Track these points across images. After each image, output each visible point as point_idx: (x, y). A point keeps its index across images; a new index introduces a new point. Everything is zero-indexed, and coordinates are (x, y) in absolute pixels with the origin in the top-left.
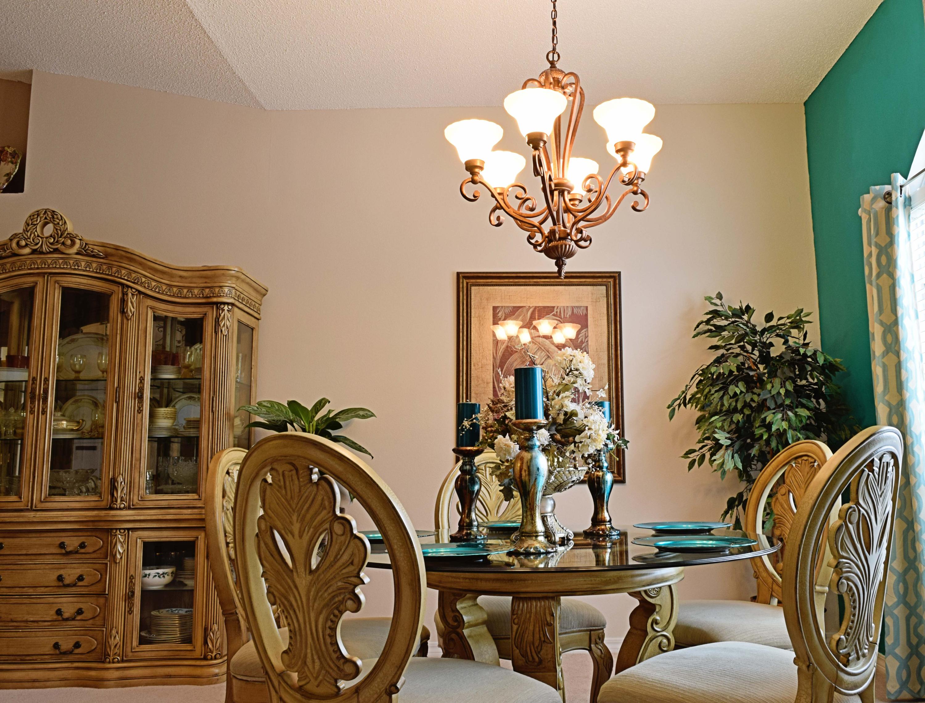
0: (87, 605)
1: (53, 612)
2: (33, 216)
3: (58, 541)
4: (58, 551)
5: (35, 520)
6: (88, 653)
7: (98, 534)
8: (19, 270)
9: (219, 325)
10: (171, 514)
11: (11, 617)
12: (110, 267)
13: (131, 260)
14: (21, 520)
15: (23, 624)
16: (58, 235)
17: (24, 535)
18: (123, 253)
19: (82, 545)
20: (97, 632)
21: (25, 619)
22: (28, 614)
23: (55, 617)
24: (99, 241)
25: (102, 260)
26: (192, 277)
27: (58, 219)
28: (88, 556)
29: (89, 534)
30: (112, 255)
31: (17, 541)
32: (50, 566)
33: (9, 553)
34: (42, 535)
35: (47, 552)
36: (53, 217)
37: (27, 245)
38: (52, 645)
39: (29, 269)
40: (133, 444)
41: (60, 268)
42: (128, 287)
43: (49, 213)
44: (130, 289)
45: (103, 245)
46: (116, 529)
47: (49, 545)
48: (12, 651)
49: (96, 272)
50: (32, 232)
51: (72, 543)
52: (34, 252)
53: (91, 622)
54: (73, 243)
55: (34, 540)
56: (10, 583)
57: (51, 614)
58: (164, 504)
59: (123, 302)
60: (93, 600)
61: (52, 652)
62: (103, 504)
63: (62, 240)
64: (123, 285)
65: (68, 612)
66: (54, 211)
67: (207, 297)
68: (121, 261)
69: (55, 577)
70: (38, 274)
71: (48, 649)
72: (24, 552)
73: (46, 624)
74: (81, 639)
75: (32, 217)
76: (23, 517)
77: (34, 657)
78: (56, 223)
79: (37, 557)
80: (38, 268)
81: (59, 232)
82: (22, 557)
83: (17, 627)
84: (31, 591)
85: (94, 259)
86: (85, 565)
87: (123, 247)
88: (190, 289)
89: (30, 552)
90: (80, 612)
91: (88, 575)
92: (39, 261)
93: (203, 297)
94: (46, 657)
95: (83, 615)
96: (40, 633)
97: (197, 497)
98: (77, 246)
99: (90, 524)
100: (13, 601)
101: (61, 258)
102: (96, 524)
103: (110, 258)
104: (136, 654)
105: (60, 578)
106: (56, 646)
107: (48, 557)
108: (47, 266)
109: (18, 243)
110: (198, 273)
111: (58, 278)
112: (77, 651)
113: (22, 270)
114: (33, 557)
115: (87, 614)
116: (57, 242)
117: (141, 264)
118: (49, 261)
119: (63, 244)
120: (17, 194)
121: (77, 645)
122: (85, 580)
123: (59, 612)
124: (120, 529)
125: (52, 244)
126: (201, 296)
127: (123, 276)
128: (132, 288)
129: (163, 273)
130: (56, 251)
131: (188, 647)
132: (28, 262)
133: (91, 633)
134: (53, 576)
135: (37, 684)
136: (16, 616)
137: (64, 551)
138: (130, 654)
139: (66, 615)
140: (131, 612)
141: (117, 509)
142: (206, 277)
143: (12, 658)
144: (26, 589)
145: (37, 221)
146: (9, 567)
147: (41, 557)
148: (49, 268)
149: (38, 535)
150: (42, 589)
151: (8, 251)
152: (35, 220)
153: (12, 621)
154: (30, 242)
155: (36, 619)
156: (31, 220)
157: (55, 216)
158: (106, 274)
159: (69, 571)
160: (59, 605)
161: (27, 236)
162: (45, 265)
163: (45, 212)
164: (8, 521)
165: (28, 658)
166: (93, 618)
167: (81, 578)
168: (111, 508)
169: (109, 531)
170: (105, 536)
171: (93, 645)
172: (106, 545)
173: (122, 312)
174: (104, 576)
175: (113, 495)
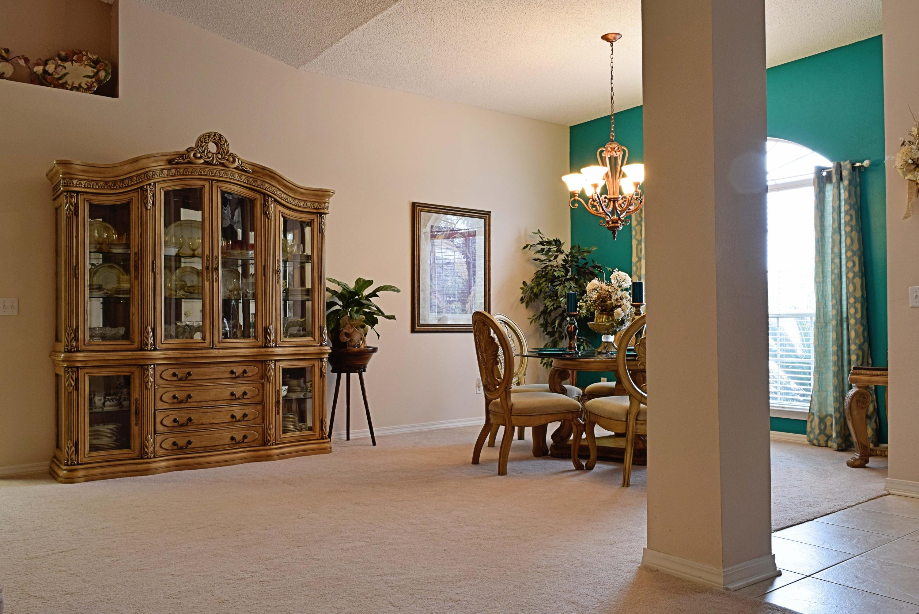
0: (251, 411)
1: (229, 416)
2: (206, 136)
3: (229, 369)
4: (230, 376)
5: (220, 355)
6: (253, 441)
7: (254, 364)
8: (191, 175)
9: (322, 228)
10: (302, 350)
11: (201, 421)
12: (255, 180)
13: (273, 178)
14: (207, 355)
15: (209, 426)
16: (224, 152)
17: (206, 366)
18: (268, 173)
19: (245, 372)
20: (258, 427)
21: (211, 422)
22: (213, 418)
23: (231, 420)
24: (251, 161)
25: (249, 175)
26: (308, 194)
27: (223, 140)
28: (248, 379)
29: (247, 364)
30: (258, 172)
31: (202, 370)
32: (225, 386)
33: (196, 378)
34: (218, 366)
35: (223, 377)
36: (220, 139)
37: (201, 157)
38: (230, 438)
39: (199, 175)
40: (276, 304)
41: (223, 177)
42: (269, 196)
43: (217, 135)
44: (270, 198)
45: (253, 165)
46: (270, 360)
47: (223, 372)
48: (203, 444)
49: (245, 183)
50: (205, 148)
51: (238, 370)
52: (206, 163)
53: (252, 421)
54: (234, 161)
55: (214, 369)
56: (199, 399)
57: (228, 418)
58: (294, 344)
59: (265, 206)
60: (253, 407)
61: (230, 443)
62: (260, 344)
63: (227, 157)
64: (264, 194)
65: (238, 416)
66: (221, 135)
67: (316, 209)
68: (264, 177)
69: (229, 393)
70: (206, 179)
71: (227, 441)
72: (208, 377)
73: (224, 424)
74: (247, 433)
75: (204, 137)
76: (211, 353)
77: (218, 447)
78: (222, 144)
79: (216, 380)
80: (206, 175)
81: (225, 151)
82: (206, 381)
83: (205, 428)
84: (213, 404)
85: (244, 173)
86: (246, 385)
87: (269, 169)
88: (305, 201)
89: (211, 377)
90: (245, 415)
91: (250, 391)
92: (207, 170)
93: (314, 209)
94: (226, 446)
95: (248, 417)
96: (221, 431)
97: (313, 339)
98: (236, 164)
99: (251, 357)
100: (201, 411)
101: (223, 170)
102: (255, 357)
103: (255, 174)
104: (282, 439)
105: (232, 394)
106: (232, 438)
107: (223, 380)
108: (213, 174)
109: (194, 155)
110: (312, 192)
111: (219, 184)
112: (246, 441)
113: (194, 175)
114: (212, 381)
115: (250, 417)
116: (223, 158)
117: (278, 182)
118: (215, 171)
119: (227, 160)
120: (113, 98)
121: (245, 437)
122: (248, 395)
123: (233, 416)
124: (272, 360)
125: (220, 159)
126: (313, 207)
127: (267, 188)
128: (271, 197)
129: (291, 189)
130: (223, 165)
131: (311, 433)
132: (198, 169)
133: (254, 428)
134: (228, 391)
135: (228, 463)
136: (204, 421)
137: (234, 376)
138: (279, 440)
139: (238, 418)
140: (278, 413)
141: (270, 347)
142: (317, 195)
143: (204, 449)
144: (210, 402)
145: (209, 140)
146: (196, 388)
147: (219, 380)
148: (215, 176)
149: (216, 366)
150: (221, 401)
151: (186, 160)
152: (207, 139)
153: (202, 424)
154: (205, 155)
155: (218, 422)
156: (204, 139)
157: (222, 139)
158: (252, 185)
159: (238, 389)
160: (232, 412)
161: (202, 150)
162: (212, 173)
163: (215, 135)
164: (201, 356)
165: (214, 448)
166: (255, 419)
167: (245, 393)
168: (266, 347)
169: (263, 362)
170: (260, 365)
171: (255, 436)
172: (261, 371)
173: (265, 213)
174: (261, 391)
175: (266, 338)
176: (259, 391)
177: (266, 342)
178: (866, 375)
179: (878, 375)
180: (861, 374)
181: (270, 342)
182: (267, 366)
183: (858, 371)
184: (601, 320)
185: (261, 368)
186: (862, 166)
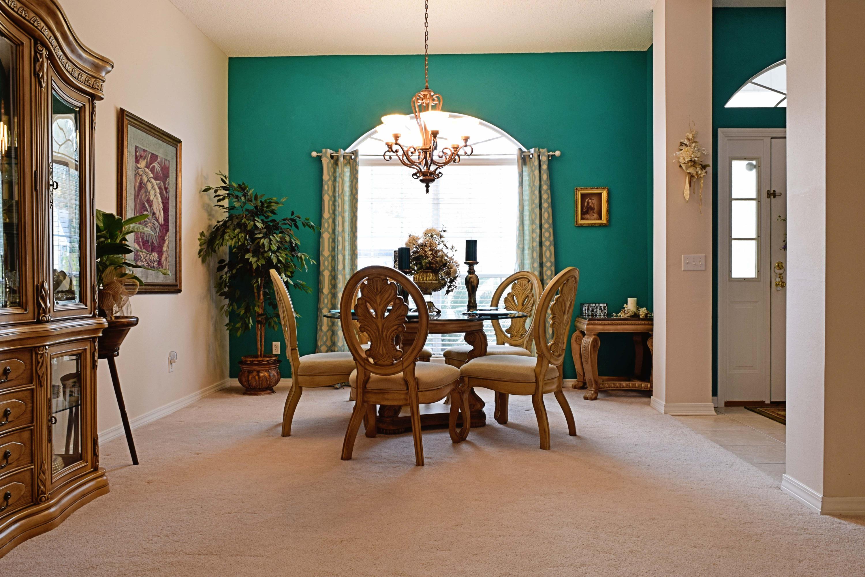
0: (14, 445)
6: (19, 501)
7: (19, 356)
19: (6, 371)
20: (24, 473)
28: (9, 384)
29: (11, 357)
42: (44, 44)
46: (43, 347)
49: (10, 7)
53: (16, 465)
58: (66, 315)
59: (37, 62)
60: (17, 437)
62: (28, 317)
68: (38, 7)
86: (8, 396)
90: (7, 455)
91: (13, 407)
95: (10, 458)
97: (84, 306)
99: (17, 343)
102: (22, 343)
115: (14, 456)
117: (57, 24)
121: (7, 497)
122: (11, 415)
124: (49, 345)
127: (43, 30)
133: (18, 477)
141: (45, 323)
166: (20, 459)
167: (7, 413)
168: (40, 322)
169: (33, 350)
170: (27, 356)
171: (21, 491)
172: (29, 367)
173: (36, 75)
174: (30, 405)
175: (39, 306)
176: (26, 404)
177: (39, 314)
178: (600, 324)
179: (609, 324)
180: (596, 324)
181: (45, 312)
182: (39, 356)
183: (592, 322)
184: (425, 279)
185: (28, 362)
186: (555, 155)
